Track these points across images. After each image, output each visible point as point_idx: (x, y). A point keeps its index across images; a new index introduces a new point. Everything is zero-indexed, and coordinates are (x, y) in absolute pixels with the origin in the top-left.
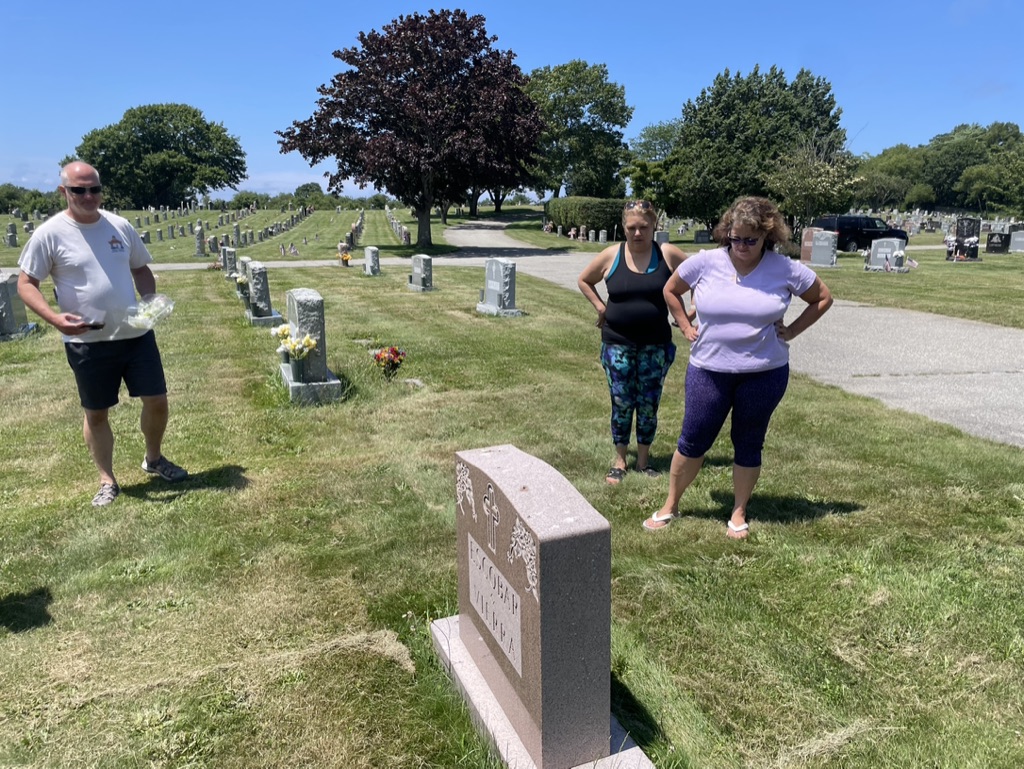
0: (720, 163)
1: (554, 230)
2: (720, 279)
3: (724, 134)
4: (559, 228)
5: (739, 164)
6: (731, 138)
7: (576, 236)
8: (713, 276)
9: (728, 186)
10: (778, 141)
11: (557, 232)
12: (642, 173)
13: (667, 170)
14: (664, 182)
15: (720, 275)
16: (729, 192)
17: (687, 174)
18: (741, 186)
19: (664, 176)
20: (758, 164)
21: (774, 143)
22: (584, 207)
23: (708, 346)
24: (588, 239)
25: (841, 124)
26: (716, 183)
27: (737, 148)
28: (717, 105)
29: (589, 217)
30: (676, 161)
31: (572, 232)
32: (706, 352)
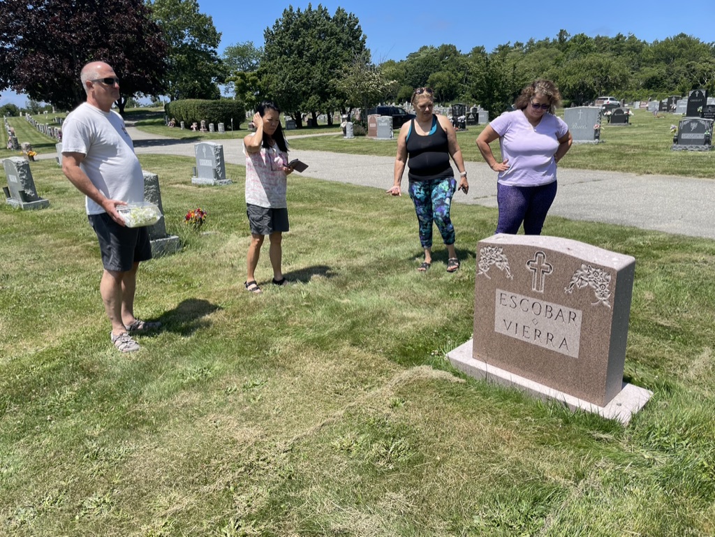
0: (296, 72)
1: (177, 124)
2: (523, 129)
3: (296, 52)
4: (182, 123)
5: (308, 73)
6: (300, 54)
7: (198, 128)
8: (517, 128)
9: (303, 89)
10: (331, 56)
11: (180, 126)
12: (243, 81)
13: (260, 78)
14: (259, 86)
15: (522, 127)
16: (304, 93)
17: (275, 81)
18: (312, 89)
19: (259, 83)
20: (321, 73)
21: (329, 58)
22: (201, 106)
23: (518, 172)
24: (208, 130)
25: (367, 46)
26: (295, 86)
27: (306, 62)
28: (287, 31)
29: (206, 114)
30: (265, 72)
31: (194, 126)
32: (517, 176)
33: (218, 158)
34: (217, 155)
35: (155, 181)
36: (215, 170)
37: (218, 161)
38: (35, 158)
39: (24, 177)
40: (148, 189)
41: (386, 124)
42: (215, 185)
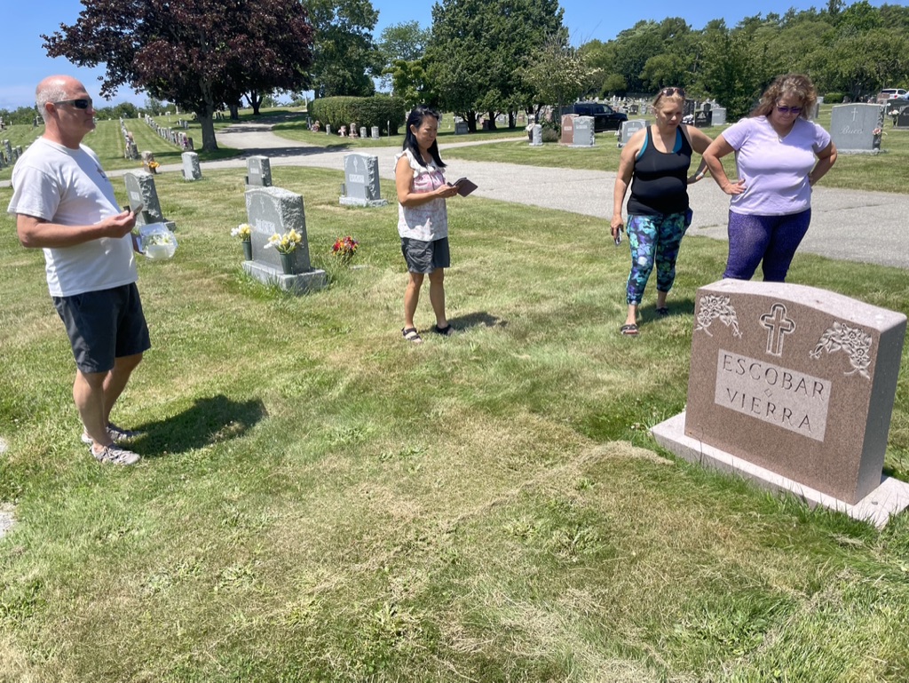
0: (471, 60)
1: (322, 129)
2: (766, 141)
3: (472, 33)
4: (328, 127)
5: (487, 61)
6: (477, 36)
7: (347, 133)
8: (759, 138)
9: (480, 81)
10: (517, 38)
11: (325, 130)
12: (403, 72)
13: (425, 68)
14: (424, 79)
15: (766, 138)
16: (481, 86)
17: (444, 71)
18: (491, 80)
19: (424, 74)
20: (504, 61)
21: (514, 40)
22: (351, 106)
23: (758, 196)
24: (359, 135)
25: (564, 23)
26: (469, 78)
27: (485, 46)
28: (462, 6)
29: (357, 115)
30: (432, 60)
31: (342, 130)
32: (755, 201)
33: (372, 172)
34: (371, 169)
35: (299, 203)
36: (368, 187)
37: (371, 176)
38: (157, 170)
39: (148, 195)
40: (291, 213)
41: (585, 127)
42: (367, 206)
